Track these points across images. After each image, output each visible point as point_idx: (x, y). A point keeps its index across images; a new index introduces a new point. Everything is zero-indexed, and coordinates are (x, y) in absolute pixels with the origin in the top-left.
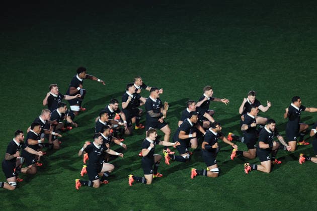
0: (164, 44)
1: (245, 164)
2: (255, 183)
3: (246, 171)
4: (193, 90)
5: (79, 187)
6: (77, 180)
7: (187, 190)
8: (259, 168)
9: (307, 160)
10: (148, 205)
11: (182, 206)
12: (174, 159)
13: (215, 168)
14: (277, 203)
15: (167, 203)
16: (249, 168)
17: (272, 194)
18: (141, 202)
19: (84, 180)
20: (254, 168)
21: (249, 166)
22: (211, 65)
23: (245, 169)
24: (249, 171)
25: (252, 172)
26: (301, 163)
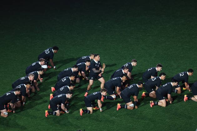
0: (100, 27)
1: (151, 102)
2: (157, 113)
3: (151, 106)
4: (118, 55)
5: (47, 115)
6: (46, 111)
7: (114, 118)
8: (159, 104)
9: (189, 98)
10: (90, 127)
11: (111, 127)
12: (106, 98)
13: (131, 104)
14: (170, 126)
15: (102, 126)
16: (153, 104)
17: (167, 120)
18: (86, 125)
19: (50, 111)
20: (156, 104)
21: (153, 103)
22: (129, 40)
23: (151, 105)
24: (153, 106)
25: (154, 107)
26: (185, 101)
